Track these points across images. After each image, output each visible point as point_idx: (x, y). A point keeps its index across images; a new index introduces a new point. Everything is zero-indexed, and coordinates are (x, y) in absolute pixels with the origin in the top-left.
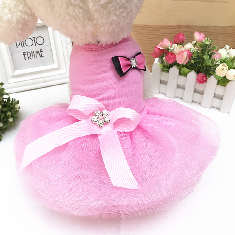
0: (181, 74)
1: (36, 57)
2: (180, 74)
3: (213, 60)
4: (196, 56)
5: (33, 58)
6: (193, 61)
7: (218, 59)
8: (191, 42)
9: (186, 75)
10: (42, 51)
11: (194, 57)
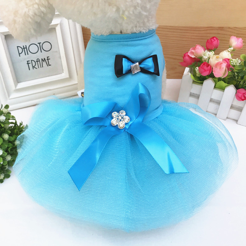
0: (216, 88)
1: (42, 66)
5: (39, 68)
8: (227, 49)
9: (223, 89)
10: (49, 59)
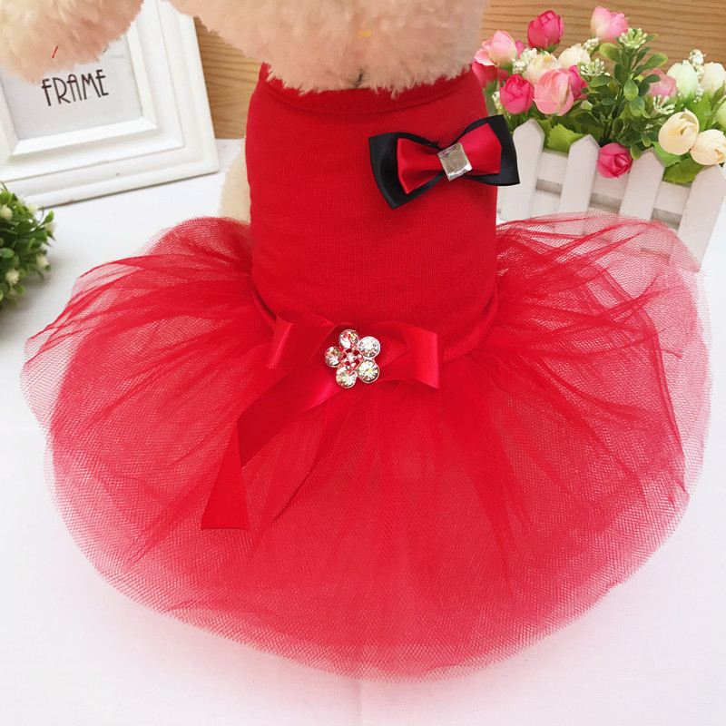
0: (548, 147)
1: (83, 96)
2: (546, 147)
3: (650, 99)
4: (597, 89)
5: (75, 100)
6: (587, 105)
7: (666, 99)
8: (582, 43)
9: (564, 150)
10: (103, 77)
11: (591, 91)
